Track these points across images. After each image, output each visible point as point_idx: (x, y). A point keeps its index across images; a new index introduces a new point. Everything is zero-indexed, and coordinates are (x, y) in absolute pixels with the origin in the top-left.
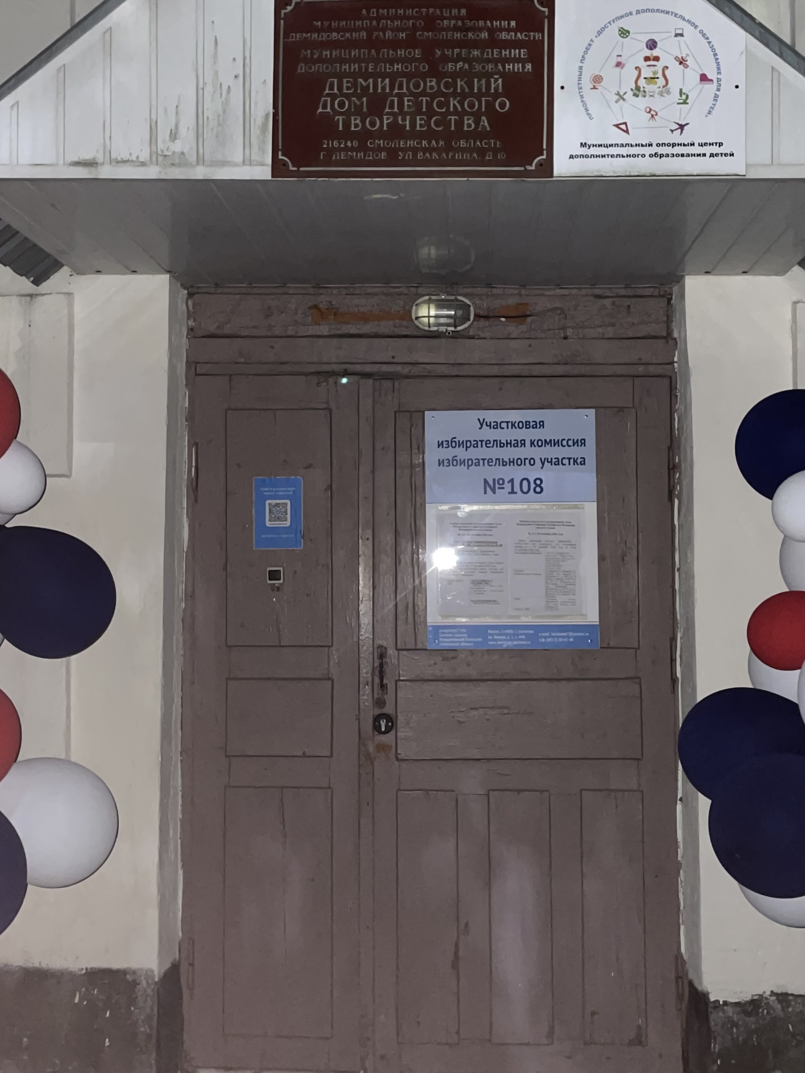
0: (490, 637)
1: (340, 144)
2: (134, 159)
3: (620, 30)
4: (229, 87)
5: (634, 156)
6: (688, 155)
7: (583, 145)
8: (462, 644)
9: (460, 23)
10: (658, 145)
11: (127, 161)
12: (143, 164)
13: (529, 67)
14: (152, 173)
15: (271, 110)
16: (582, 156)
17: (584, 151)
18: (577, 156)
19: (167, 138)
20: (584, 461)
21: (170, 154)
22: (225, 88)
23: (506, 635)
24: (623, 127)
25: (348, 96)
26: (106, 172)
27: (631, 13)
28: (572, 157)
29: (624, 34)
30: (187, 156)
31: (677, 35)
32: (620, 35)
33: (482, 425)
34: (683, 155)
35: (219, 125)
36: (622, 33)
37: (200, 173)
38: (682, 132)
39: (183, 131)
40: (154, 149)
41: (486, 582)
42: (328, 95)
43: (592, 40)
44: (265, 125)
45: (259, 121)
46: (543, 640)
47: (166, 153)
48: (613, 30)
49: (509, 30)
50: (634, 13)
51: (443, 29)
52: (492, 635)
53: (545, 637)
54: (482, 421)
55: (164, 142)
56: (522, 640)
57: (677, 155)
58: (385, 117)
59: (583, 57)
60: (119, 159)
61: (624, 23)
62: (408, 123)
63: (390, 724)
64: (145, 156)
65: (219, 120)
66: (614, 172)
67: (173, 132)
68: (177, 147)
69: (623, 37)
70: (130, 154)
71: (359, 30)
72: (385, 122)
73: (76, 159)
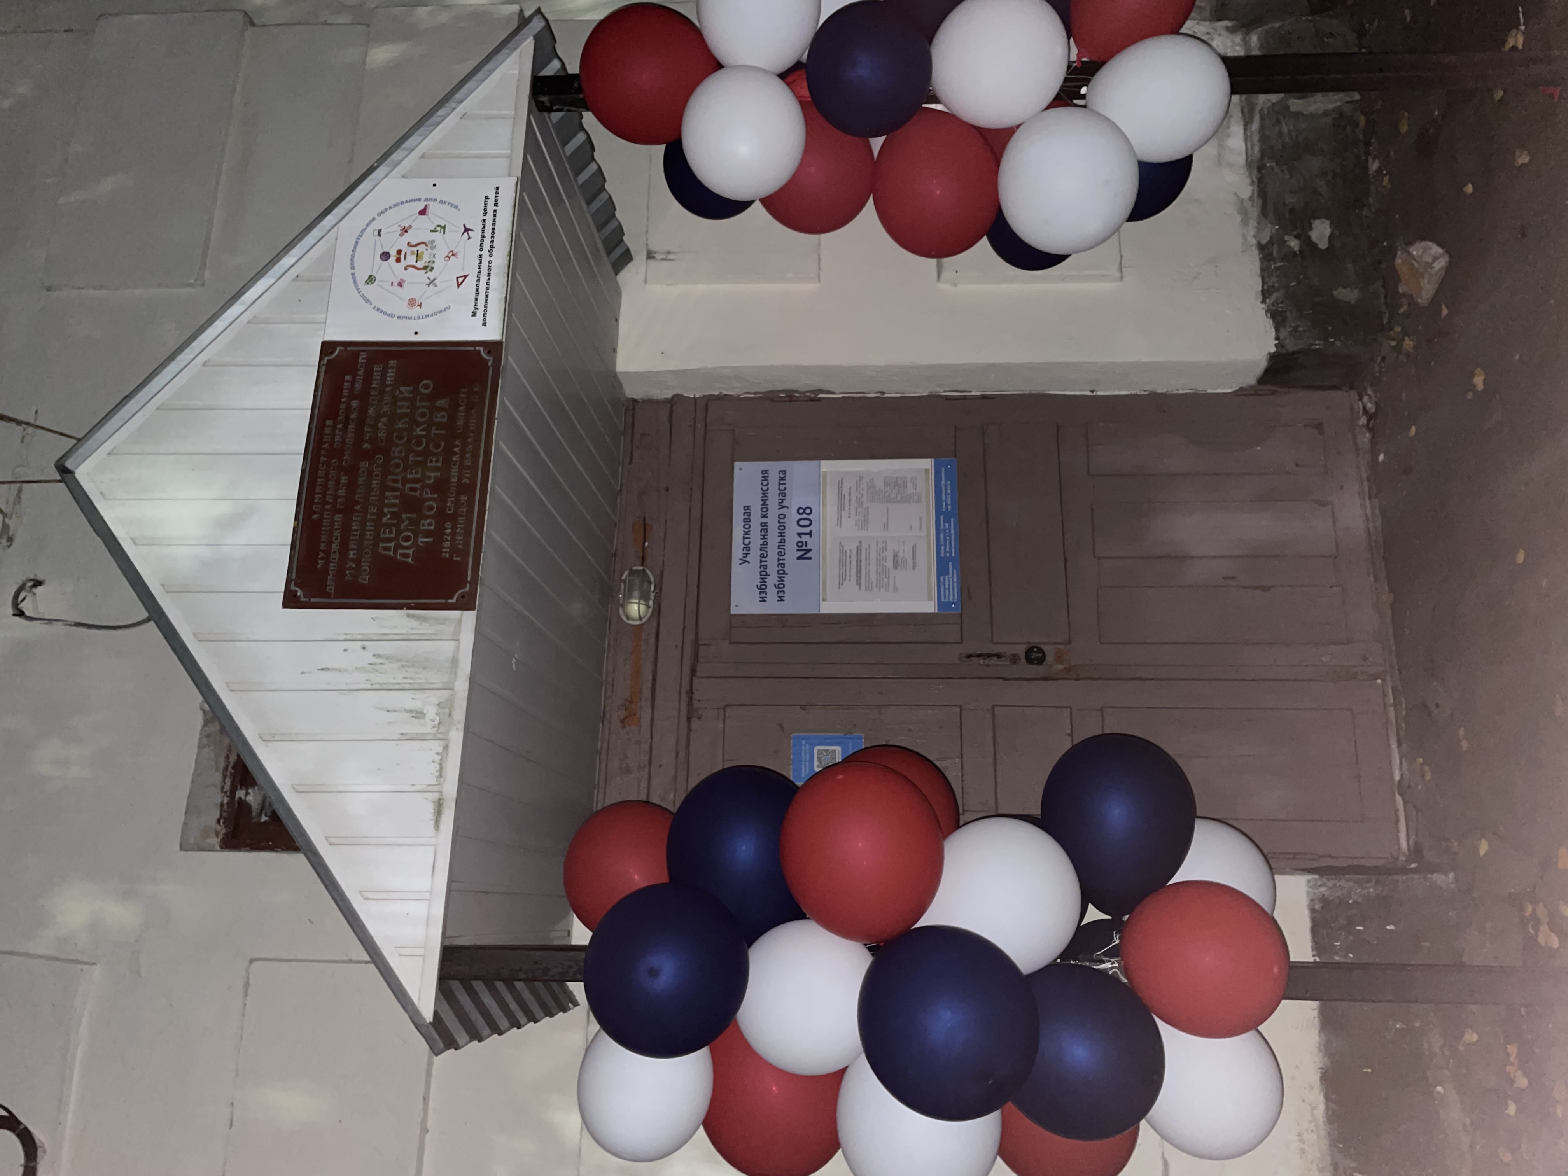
0: (948, 555)
1: (447, 540)
2: (439, 757)
3: (368, 284)
4: (374, 656)
5: (489, 269)
6: (494, 224)
7: (474, 314)
8: (955, 580)
9: (340, 426)
10: (481, 250)
11: (441, 764)
12: (446, 748)
13: (392, 363)
14: (457, 738)
15: (405, 611)
16: (484, 315)
17: (480, 313)
18: (484, 319)
19: (422, 721)
20: (782, 471)
21: (438, 718)
22: (374, 660)
23: (945, 540)
24: (460, 281)
25: (398, 534)
26: (451, 789)
27: (353, 274)
28: (484, 324)
29: (372, 279)
30: (442, 700)
31: (379, 235)
32: (372, 283)
33: (746, 561)
34: (493, 229)
35: (413, 666)
36: (370, 281)
37: (462, 687)
38: (472, 230)
39: (416, 705)
40: (430, 737)
41: (895, 556)
42: (395, 552)
43: (374, 308)
44: (418, 618)
45: (414, 623)
46: (949, 507)
47: (436, 722)
48: (367, 290)
49: (353, 382)
50: (353, 271)
51: (343, 442)
52: (945, 552)
53: (947, 505)
54: (742, 562)
55: (425, 725)
56: (950, 525)
57: (493, 233)
58: (425, 496)
59: (389, 315)
60: (438, 774)
61: (362, 278)
62: (432, 474)
63: (1035, 649)
64: (437, 746)
65: (408, 667)
66: (503, 286)
67: (414, 715)
68: (431, 712)
69: (375, 280)
70: (433, 762)
71: (332, 521)
72: (430, 495)
73: (432, 823)
